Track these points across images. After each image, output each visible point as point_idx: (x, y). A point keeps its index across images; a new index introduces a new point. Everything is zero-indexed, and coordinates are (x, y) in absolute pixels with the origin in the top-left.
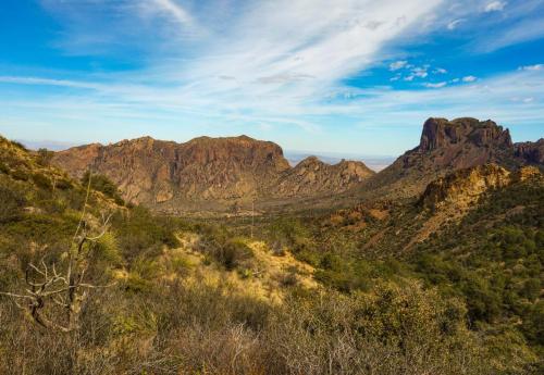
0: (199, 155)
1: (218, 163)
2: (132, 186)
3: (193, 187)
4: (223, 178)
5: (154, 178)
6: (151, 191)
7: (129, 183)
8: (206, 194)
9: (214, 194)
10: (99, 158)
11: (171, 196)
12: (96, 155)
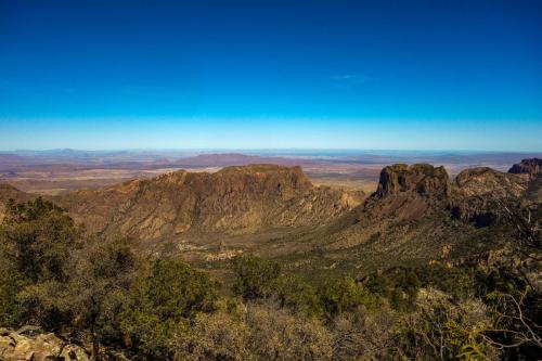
0: (218, 188)
1: (233, 195)
2: (157, 219)
3: (209, 218)
4: (235, 208)
5: (178, 210)
6: (174, 223)
7: (156, 217)
8: (218, 225)
9: (225, 224)
10: (140, 192)
11: (188, 226)
12: (138, 189)
